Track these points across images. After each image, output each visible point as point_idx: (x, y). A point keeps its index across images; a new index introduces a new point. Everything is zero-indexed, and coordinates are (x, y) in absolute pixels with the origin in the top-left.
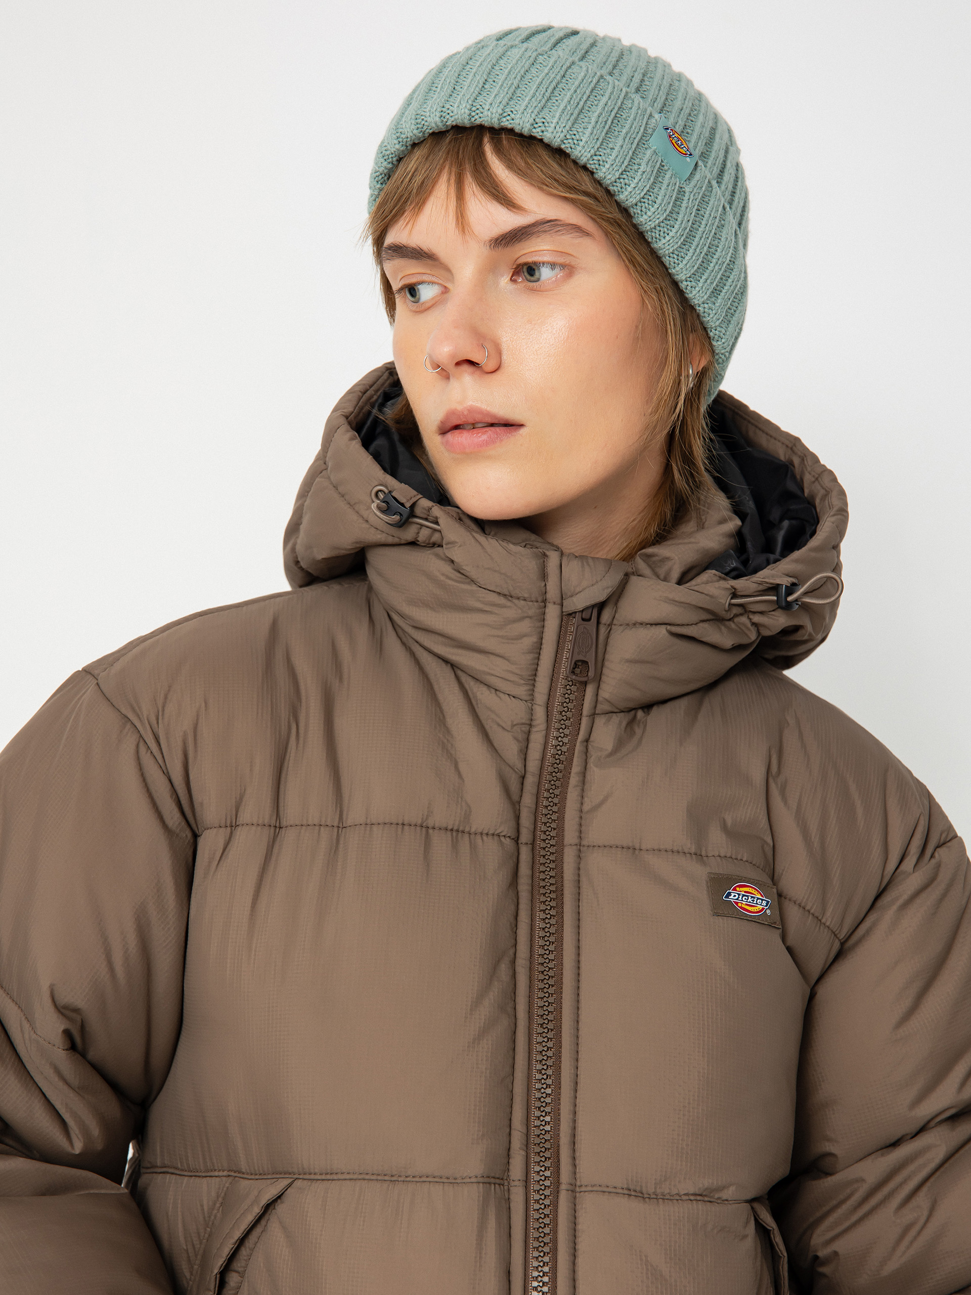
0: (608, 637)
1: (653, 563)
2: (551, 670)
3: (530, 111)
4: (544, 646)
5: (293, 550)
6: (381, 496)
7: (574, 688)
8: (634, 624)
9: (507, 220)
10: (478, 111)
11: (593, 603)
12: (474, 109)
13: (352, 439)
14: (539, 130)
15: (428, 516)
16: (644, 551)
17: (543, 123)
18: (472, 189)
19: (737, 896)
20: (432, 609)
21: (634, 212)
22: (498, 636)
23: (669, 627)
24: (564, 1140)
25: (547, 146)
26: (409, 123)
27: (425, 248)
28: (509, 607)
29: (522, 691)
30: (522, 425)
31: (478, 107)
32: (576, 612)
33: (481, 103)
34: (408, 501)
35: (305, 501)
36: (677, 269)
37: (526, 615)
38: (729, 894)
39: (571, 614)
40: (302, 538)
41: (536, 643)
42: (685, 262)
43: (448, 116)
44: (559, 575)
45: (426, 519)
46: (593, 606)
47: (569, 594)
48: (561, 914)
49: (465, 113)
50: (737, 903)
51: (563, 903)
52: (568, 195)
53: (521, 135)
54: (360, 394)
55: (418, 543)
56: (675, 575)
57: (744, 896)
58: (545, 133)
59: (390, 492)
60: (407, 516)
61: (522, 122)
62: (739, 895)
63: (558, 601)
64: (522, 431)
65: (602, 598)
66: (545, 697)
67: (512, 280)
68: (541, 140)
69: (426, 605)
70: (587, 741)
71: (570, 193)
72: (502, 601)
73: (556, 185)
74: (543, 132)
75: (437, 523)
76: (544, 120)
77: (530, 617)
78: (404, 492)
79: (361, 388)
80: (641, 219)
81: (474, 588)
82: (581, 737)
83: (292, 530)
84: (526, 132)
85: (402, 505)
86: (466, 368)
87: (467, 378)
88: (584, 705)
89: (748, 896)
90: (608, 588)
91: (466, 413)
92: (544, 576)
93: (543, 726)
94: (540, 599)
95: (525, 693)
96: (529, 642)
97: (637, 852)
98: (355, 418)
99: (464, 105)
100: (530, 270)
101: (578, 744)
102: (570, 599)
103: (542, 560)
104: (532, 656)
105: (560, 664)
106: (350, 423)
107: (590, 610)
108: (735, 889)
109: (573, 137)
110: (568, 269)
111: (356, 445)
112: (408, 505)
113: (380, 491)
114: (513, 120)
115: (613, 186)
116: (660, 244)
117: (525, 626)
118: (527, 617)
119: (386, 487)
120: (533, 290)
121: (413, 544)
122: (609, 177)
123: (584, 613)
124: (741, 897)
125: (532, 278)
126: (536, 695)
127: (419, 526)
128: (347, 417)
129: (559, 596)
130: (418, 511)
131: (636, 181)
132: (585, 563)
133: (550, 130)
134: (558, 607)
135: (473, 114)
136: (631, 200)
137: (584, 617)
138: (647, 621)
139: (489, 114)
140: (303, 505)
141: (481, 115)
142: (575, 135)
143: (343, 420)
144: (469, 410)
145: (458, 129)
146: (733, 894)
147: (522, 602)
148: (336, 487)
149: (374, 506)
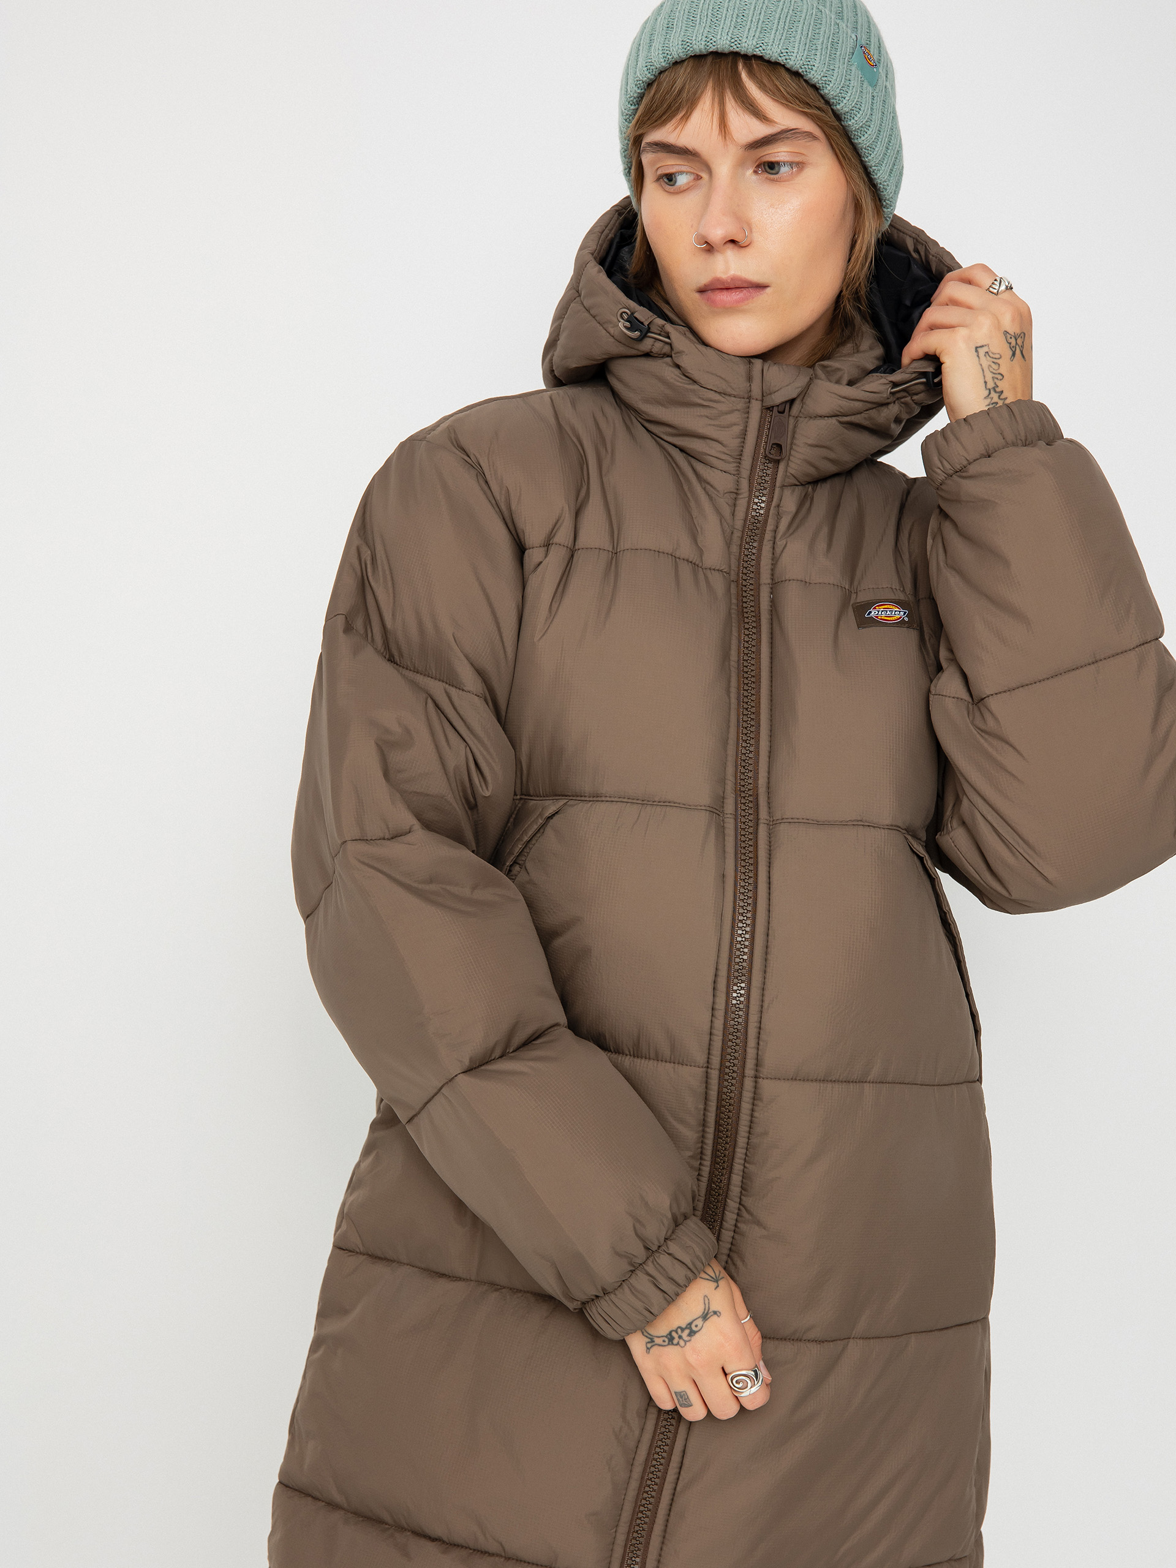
0: (795, 427)
1: (829, 373)
2: (753, 452)
3: (777, 43)
4: (748, 433)
5: (551, 360)
6: (626, 317)
7: (770, 465)
8: (815, 417)
9: (760, 130)
10: (736, 43)
11: (787, 399)
12: (733, 41)
13: (599, 272)
14: (783, 58)
15: (661, 331)
16: (822, 363)
17: (787, 53)
18: (731, 105)
19: (877, 612)
20: (663, 405)
21: (845, 118)
22: (714, 425)
23: (837, 418)
24: (762, 790)
25: (788, 70)
26: (677, 48)
27: (690, 148)
28: (723, 402)
29: (731, 468)
30: (768, 286)
31: (736, 39)
32: (773, 407)
33: (738, 36)
34: (646, 320)
35: (562, 322)
36: (870, 158)
37: (735, 408)
38: (871, 612)
39: (770, 409)
40: (559, 351)
41: (742, 430)
42: (875, 153)
43: (711, 45)
44: (761, 378)
45: (660, 335)
46: (786, 402)
47: (768, 392)
48: (759, 633)
49: (726, 43)
50: (877, 617)
51: (760, 625)
52: (806, 110)
53: (769, 62)
54: (600, 234)
55: (651, 354)
56: (845, 380)
57: (882, 611)
58: (788, 61)
59: (632, 314)
60: (645, 332)
61: (772, 52)
62: (878, 611)
63: (760, 397)
64: (768, 290)
65: (794, 396)
66: (748, 472)
67: (755, 172)
68: (784, 66)
69: (658, 402)
70: (778, 506)
71: (808, 109)
72: (717, 397)
73: (798, 102)
74: (786, 59)
75: (669, 337)
76: (787, 51)
77: (738, 410)
78: (643, 314)
79: (598, 229)
80: (850, 123)
81: (696, 387)
82: (774, 503)
83: (551, 345)
84: (773, 59)
85: (642, 323)
86: (731, 245)
87: (730, 253)
88: (777, 478)
89: (886, 611)
90: (798, 388)
91: (729, 281)
92: (750, 379)
93: (746, 494)
94: (746, 396)
95: (733, 469)
96: (737, 429)
97: (808, 584)
98: (598, 254)
99: (725, 38)
100: (771, 167)
101: (772, 508)
102: (769, 396)
103: (748, 366)
104: (739, 440)
105: (760, 447)
106: (595, 258)
107: (784, 405)
108: (875, 608)
109: (809, 63)
110: (799, 166)
111: (603, 276)
112: (646, 323)
113: (624, 312)
114: (764, 50)
115: (833, 99)
116: (860, 140)
117: (735, 417)
118: (736, 410)
119: (628, 309)
120: (773, 180)
121: (648, 355)
122: (832, 93)
123: (780, 407)
124: (880, 612)
125: (773, 172)
126: (742, 470)
127: (654, 340)
128: (593, 254)
129: (761, 394)
130: (653, 329)
131: (849, 95)
132: (781, 369)
133: (793, 59)
134: (759, 403)
135: (732, 44)
136: (845, 109)
137: (779, 410)
138: (824, 414)
139: (746, 45)
140: (561, 325)
141: (739, 46)
142: (809, 61)
143: (590, 257)
144: (732, 279)
145: (717, 55)
146: (873, 612)
147: (733, 399)
148: (588, 311)
149: (621, 325)
